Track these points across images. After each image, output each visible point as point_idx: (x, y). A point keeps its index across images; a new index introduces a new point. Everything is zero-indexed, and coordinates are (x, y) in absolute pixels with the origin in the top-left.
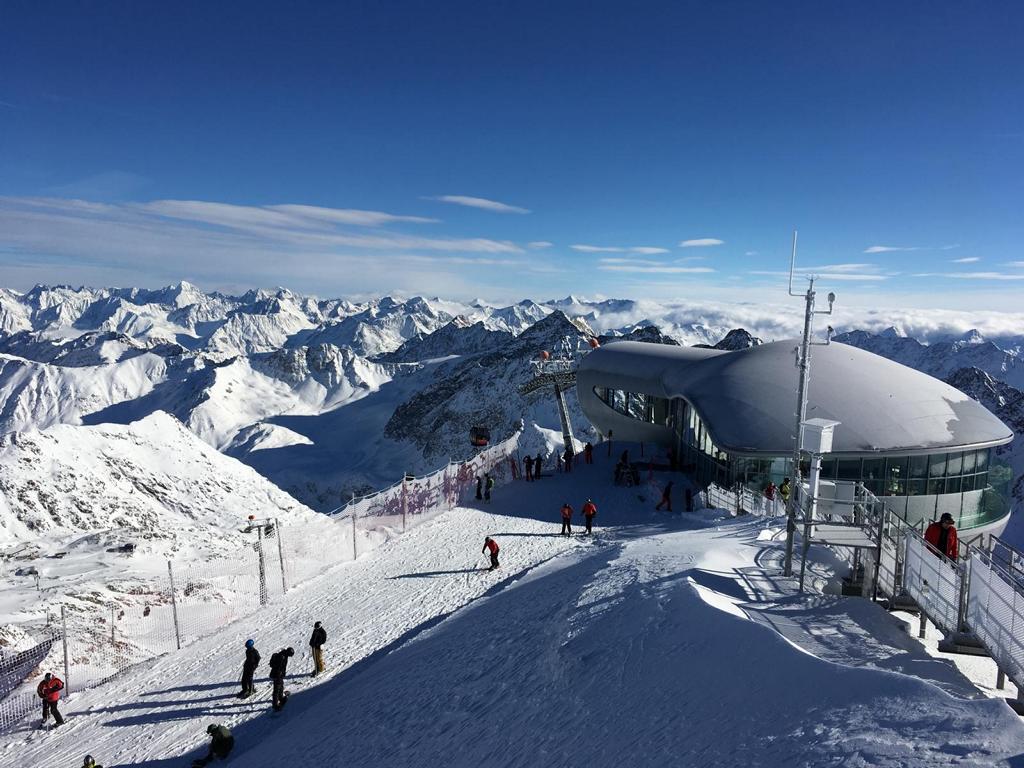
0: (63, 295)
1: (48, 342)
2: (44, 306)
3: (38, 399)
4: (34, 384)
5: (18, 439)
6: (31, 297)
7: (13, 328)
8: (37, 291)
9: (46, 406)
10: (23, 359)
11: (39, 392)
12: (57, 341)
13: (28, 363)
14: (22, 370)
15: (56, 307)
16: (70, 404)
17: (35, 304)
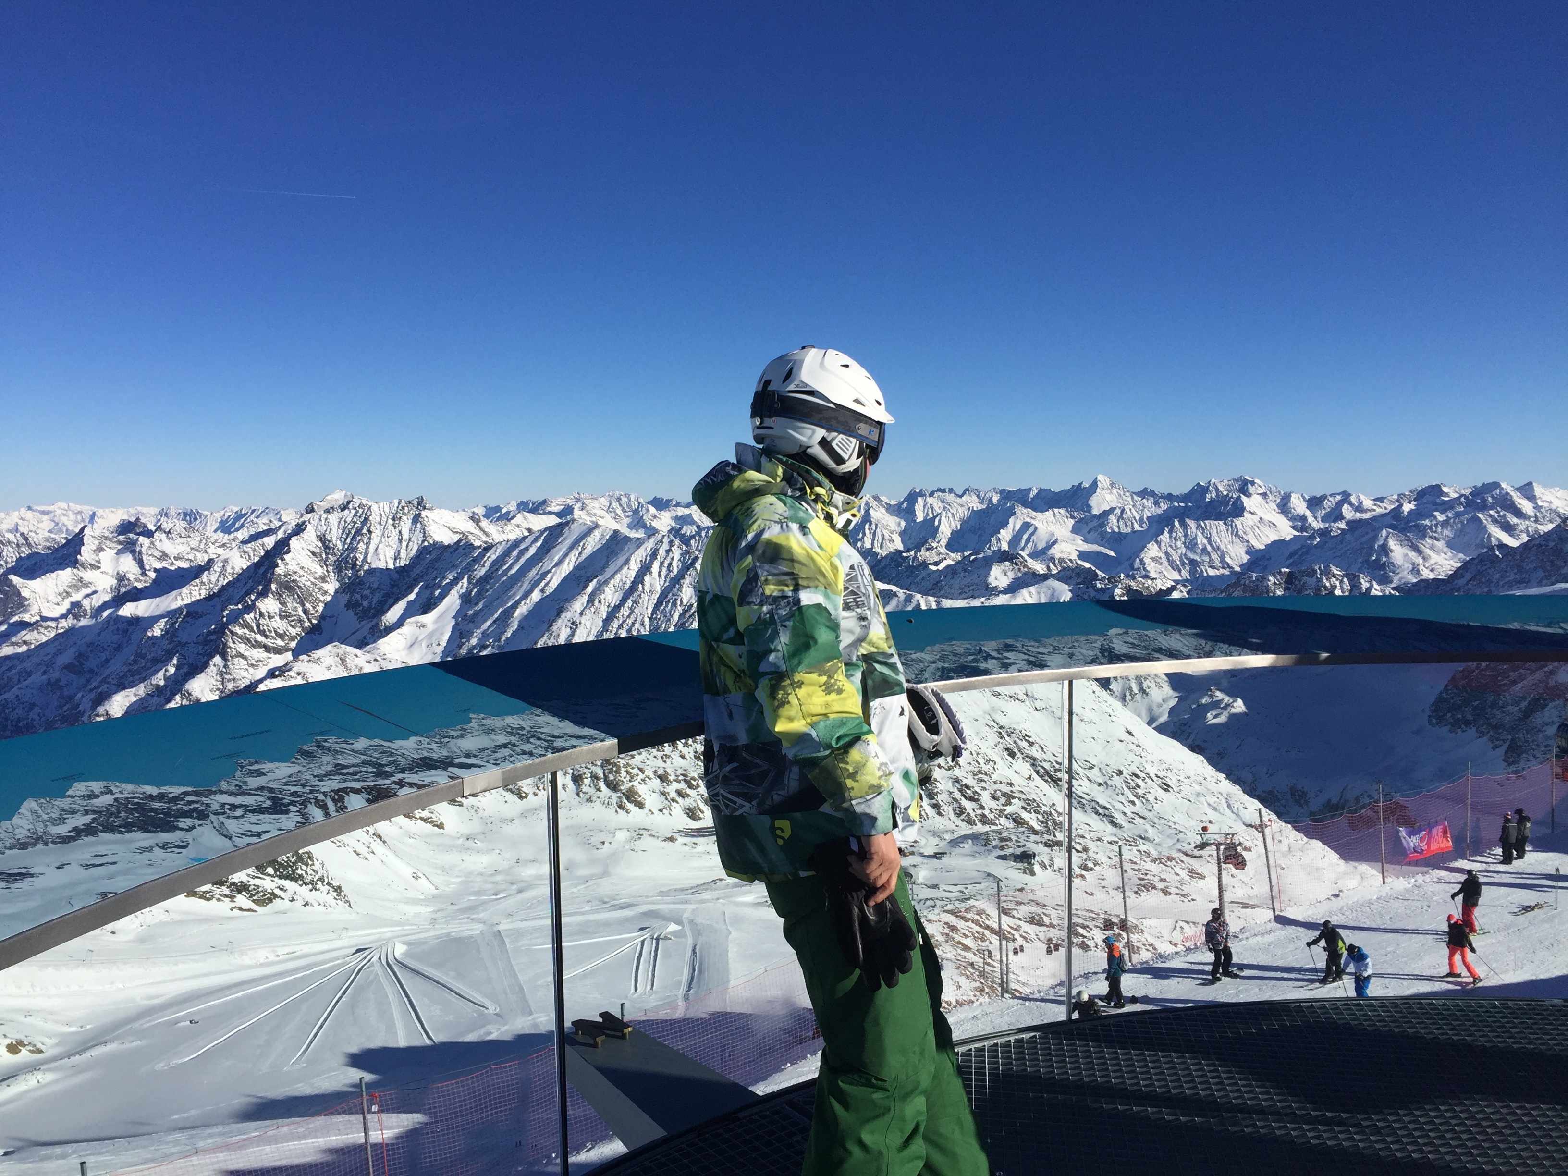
0: (943, 501)
1: (925, 564)
2: (920, 518)
6: (905, 505)
7: (884, 549)
8: (912, 498)
15: (935, 517)
17: (910, 514)
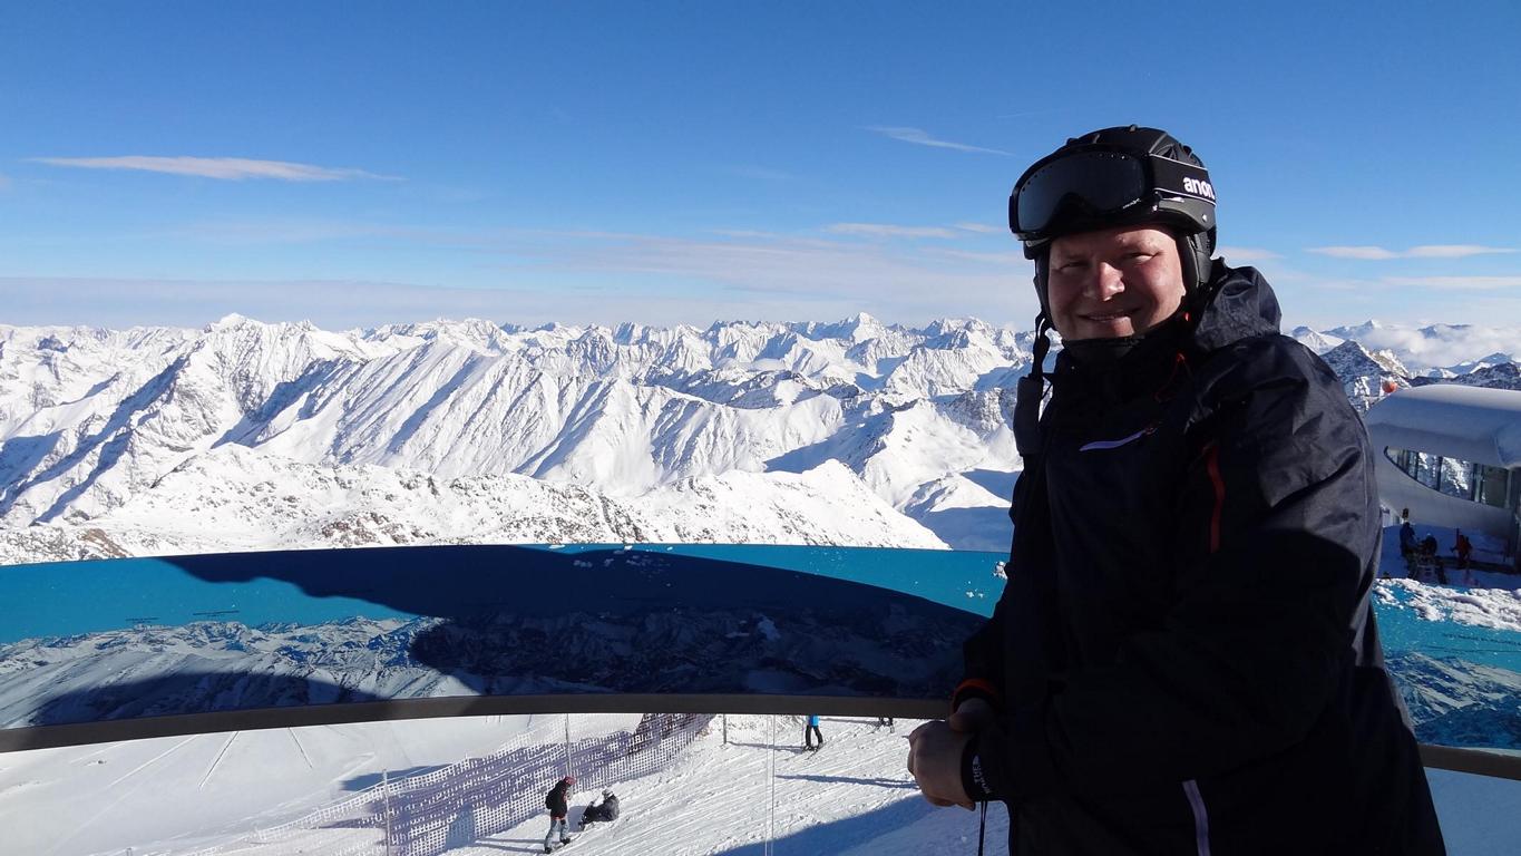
0: (741, 331)
1: (725, 382)
2: (722, 343)
3: (715, 442)
4: (711, 426)
5: (695, 483)
6: (711, 334)
7: (694, 367)
8: (716, 327)
9: (721, 451)
10: (701, 400)
11: (715, 434)
12: (734, 381)
13: (706, 403)
14: (701, 410)
15: (733, 344)
16: (745, 449)
17: (715, 340)
